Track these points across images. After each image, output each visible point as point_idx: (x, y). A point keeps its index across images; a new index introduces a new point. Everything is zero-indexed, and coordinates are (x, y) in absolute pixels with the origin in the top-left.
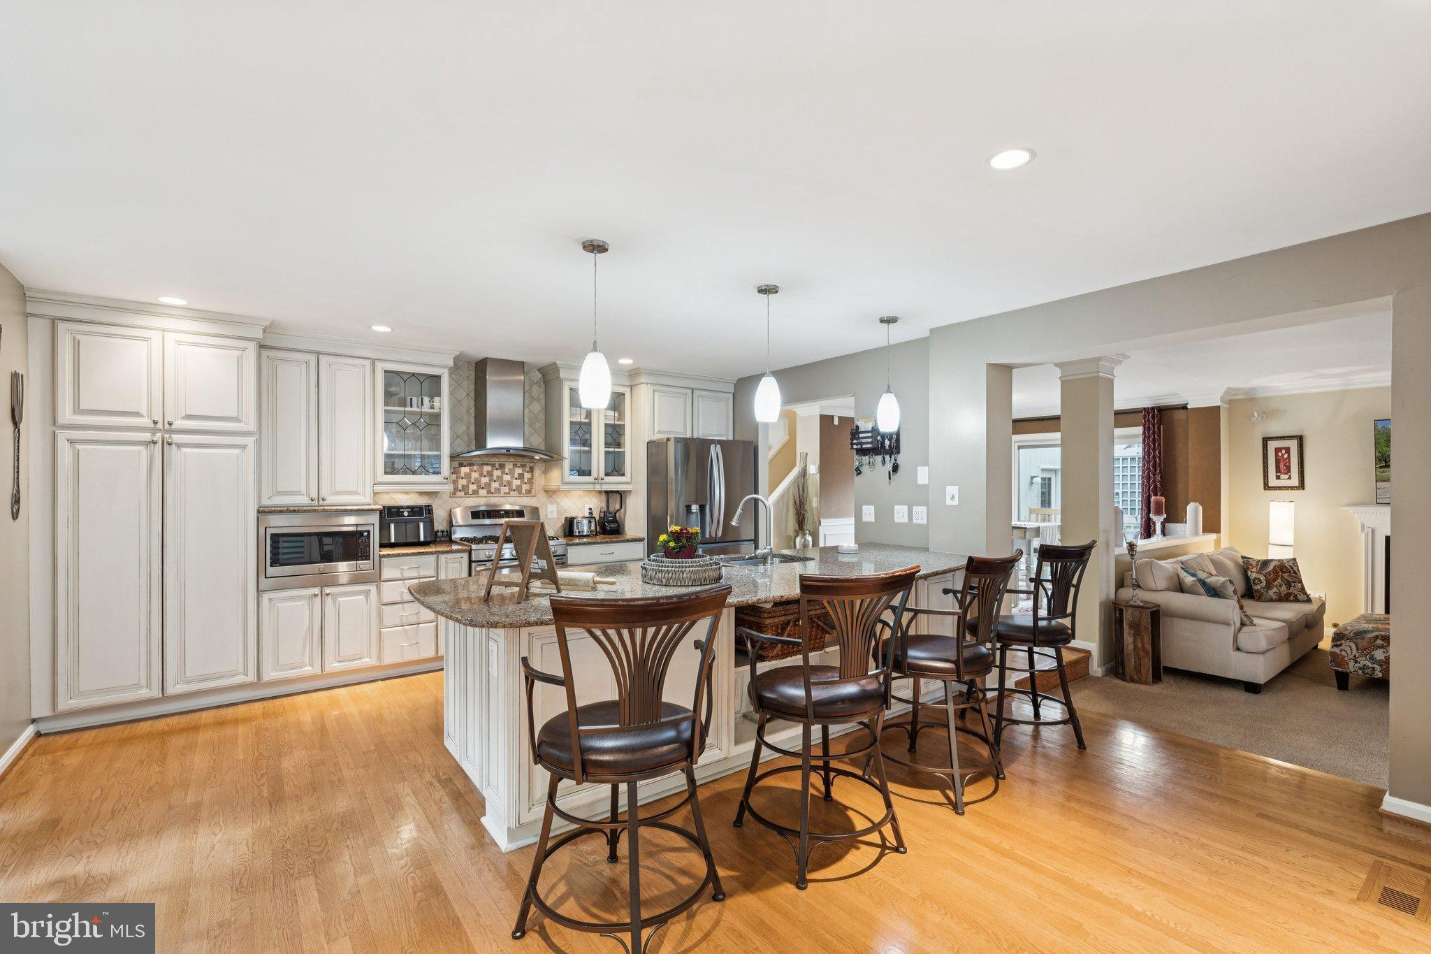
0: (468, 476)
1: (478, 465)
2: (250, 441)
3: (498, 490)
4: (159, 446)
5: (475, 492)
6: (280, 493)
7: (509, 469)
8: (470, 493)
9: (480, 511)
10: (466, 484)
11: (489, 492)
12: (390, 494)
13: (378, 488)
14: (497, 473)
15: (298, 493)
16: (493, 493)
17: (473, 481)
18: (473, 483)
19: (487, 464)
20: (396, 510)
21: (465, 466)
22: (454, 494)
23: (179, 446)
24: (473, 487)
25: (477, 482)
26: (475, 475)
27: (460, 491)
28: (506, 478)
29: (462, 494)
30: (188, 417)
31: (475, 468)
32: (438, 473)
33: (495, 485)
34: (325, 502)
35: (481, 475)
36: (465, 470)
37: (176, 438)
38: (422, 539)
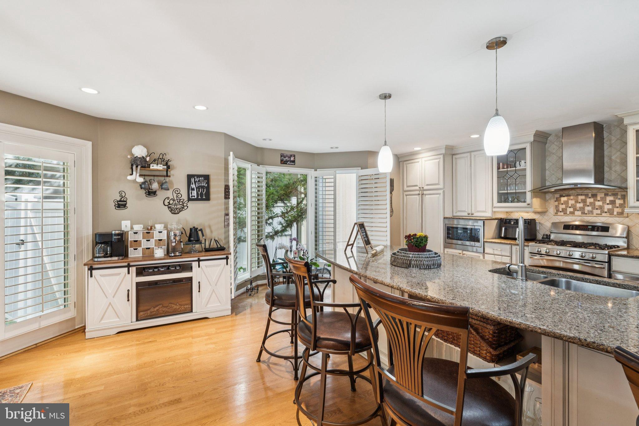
0: (566, 203)
1: (574, 195)
2: (441, 191)
3: (591, 212)
4: (421, 195)
5: (572, 213)
6: (459, 211)
7: (601, 197)
8: (568, 213)
9: (571, 225)
10: (564, 207)
11: (583, 213)
12: (519, 213)
13: (495, 210)
14: (589, 200)
15: (465, 211)
16: (586, 214)
17: (570, 205)
18: (570, 207)
19: (582, 195)
20: (509, 221)
21: (564, 196)
22: (556, 213)
23: (425, 195)
24: (569, 210)
25: (573, 206)
26: (571, 202)
27: (561, 212)
28: (598, 204)
29: (562, 213)
30: (428, 185)
31: (572, 197)
32: (525, 202)
33: (587, 209)
34: (473, 215)
35: (577, 202)
36: (563, 199)
37: (425, 192)
38: (503, 235)
